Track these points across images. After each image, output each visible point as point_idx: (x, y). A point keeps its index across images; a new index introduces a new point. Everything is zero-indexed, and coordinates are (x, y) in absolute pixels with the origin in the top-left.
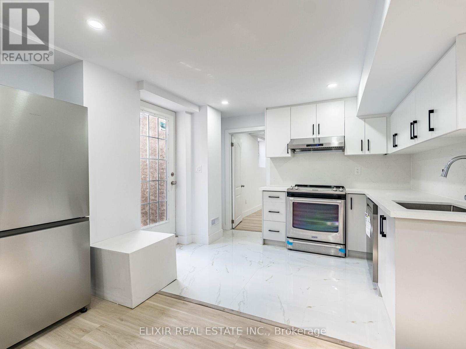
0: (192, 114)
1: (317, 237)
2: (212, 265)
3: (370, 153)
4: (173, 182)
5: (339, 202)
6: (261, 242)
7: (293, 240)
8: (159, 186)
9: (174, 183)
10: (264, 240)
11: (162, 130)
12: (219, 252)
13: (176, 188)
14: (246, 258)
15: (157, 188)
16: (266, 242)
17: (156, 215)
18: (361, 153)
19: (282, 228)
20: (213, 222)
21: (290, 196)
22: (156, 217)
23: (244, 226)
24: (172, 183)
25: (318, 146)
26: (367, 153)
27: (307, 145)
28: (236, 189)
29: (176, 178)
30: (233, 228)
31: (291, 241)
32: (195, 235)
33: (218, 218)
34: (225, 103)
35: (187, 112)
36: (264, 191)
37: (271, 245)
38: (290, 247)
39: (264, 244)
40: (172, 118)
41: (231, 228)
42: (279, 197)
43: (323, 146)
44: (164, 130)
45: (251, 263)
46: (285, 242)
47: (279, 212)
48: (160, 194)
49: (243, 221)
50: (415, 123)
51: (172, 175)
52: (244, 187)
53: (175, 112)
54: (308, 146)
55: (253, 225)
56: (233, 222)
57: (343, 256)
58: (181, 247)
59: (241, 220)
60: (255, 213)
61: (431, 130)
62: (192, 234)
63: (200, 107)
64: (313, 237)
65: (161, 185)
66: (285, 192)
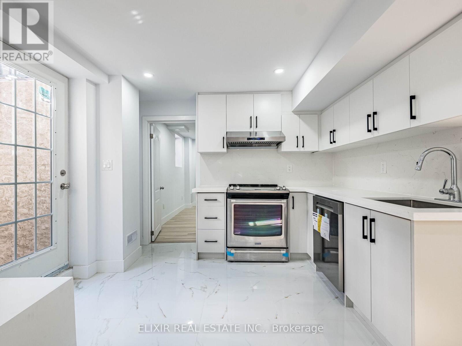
0: (96, 85)
1: (260, 244)
2: (137, 308)
3: (304, 150)
4: (64, 184)
5: (283, 202)
6: (195, 256)
7: (235, 250)
8: (38, 192)
9: (66, 186)
10: (198, 253)
11: (43, 100)
12: (141, 282)
13: (69, 193)
14: (183, 284)
15: (32, 195)
16: (201, 256)
17: (31, 238)
18: (296, 150)
19: (221, 237)
20: (130, 239)
21: (231, 197)
22: (31, 241)
23: (166, 237)
24: (62, 187)
25: (260, 140)
26: (302, 149)
27: (247, 138)
28: (156, 192)
29: (70, 178)
30: (152, 242)
31: (233, 251)
32: (102, 260)
33: (135, 232)
34: (148, 75)
35: (88, 81)
36: (198, 193)
37: (207, 258)
38: (230, 258)
39: (199, 258)
40: (62, 86)
41: (150, 242)
42: (216, 200)
43: (264, 140)
44: (47, 102)
45: (192, 292)
46: (224, 253)
47: (216, 218)
48: (39, 204)
49: (162, 231)
50: (375, 114)
51: (63, 173)
52: (163, 189)
53: (67, 77)
54: (249, 140)
55: (175, 234)
56: (152, 233)
57: (286, 261)
58: (78, 284)
59: (160, 230)
60: (173, 219)
61: (413, 117)
62: (97, 261)
63: (110, 77)
64: (256, 244)
65: (41, 191)
66: (224, 193)
